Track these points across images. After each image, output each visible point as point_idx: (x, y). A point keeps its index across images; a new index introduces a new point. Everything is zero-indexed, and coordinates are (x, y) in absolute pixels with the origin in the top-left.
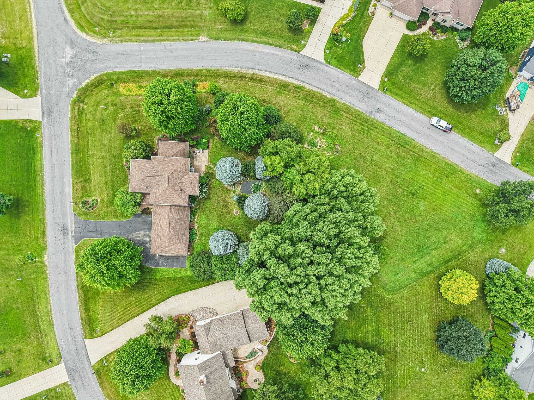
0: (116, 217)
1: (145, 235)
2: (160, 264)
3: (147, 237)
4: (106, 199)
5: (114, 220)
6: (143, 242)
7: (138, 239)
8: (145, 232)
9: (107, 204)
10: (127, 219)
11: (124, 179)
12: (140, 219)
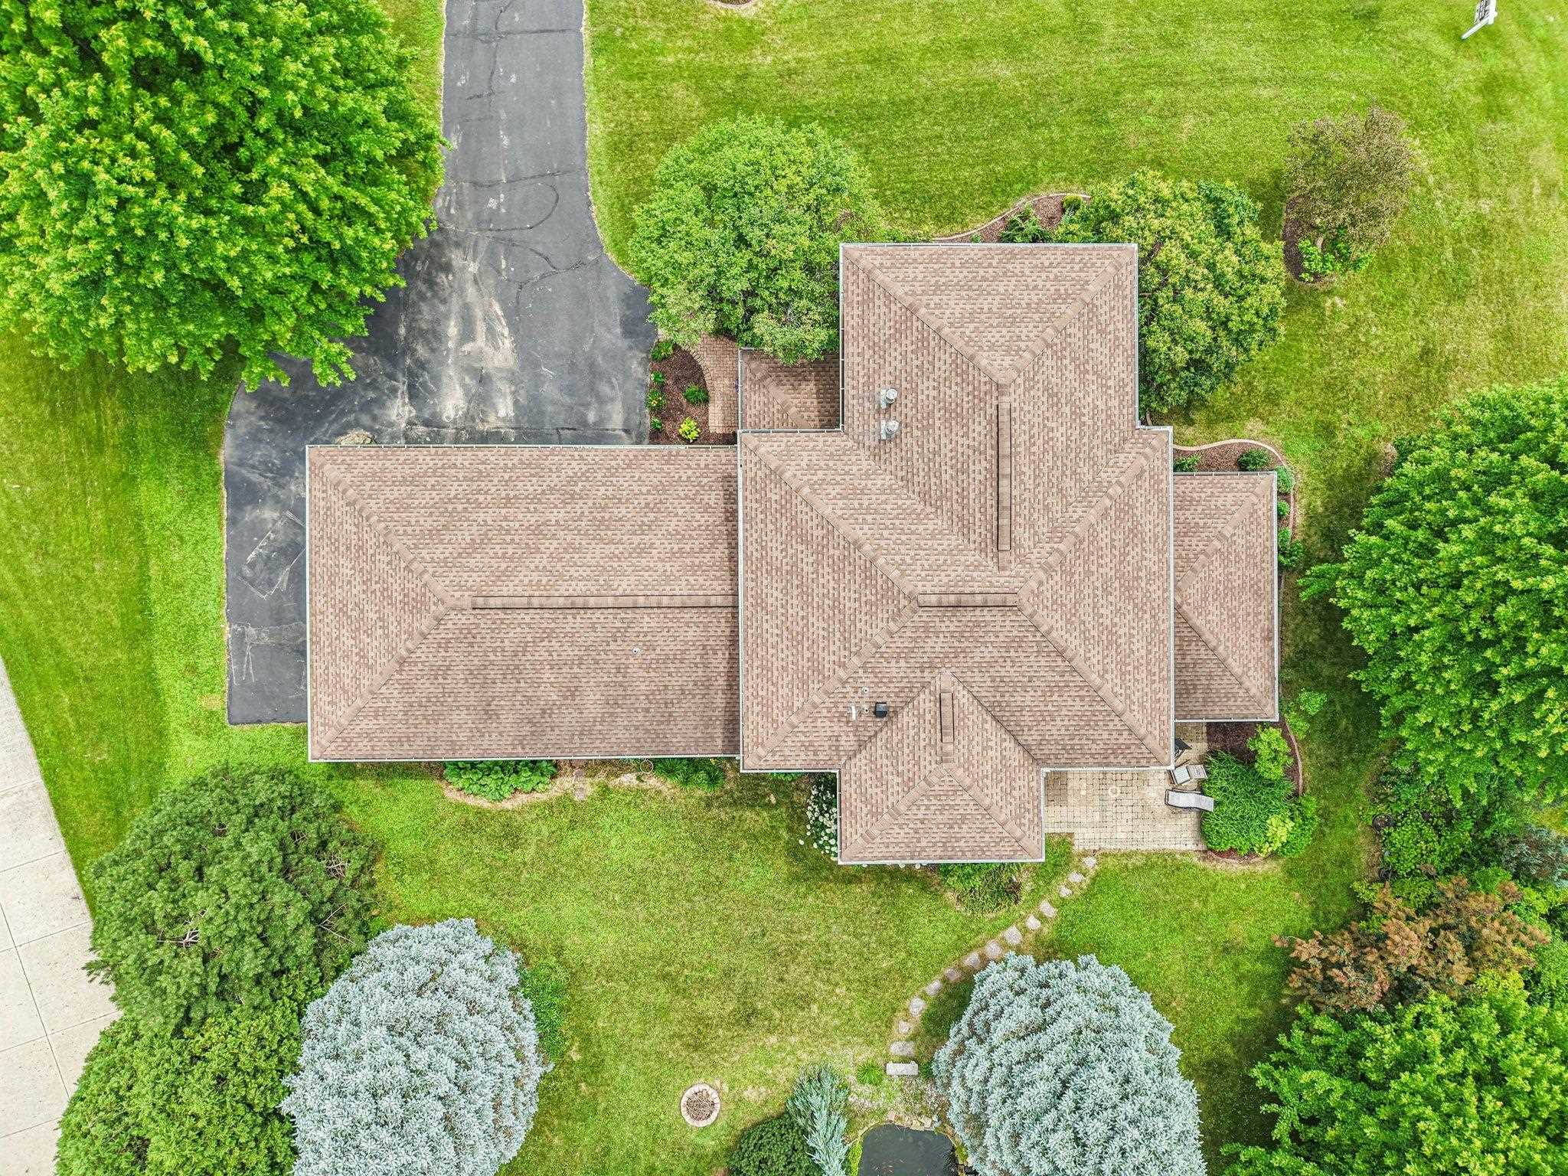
0: (624, 146)
1: (483, 379)
2: (249, 515)
3: (470, 398)
4: (762, 62)
5: (597, 131)
6: (422, 365)
7: (453, 330)
8: (512, 378)
9: (724, 73)
10: (604, 236)
11: (929, 199)
12: (612, 336)
